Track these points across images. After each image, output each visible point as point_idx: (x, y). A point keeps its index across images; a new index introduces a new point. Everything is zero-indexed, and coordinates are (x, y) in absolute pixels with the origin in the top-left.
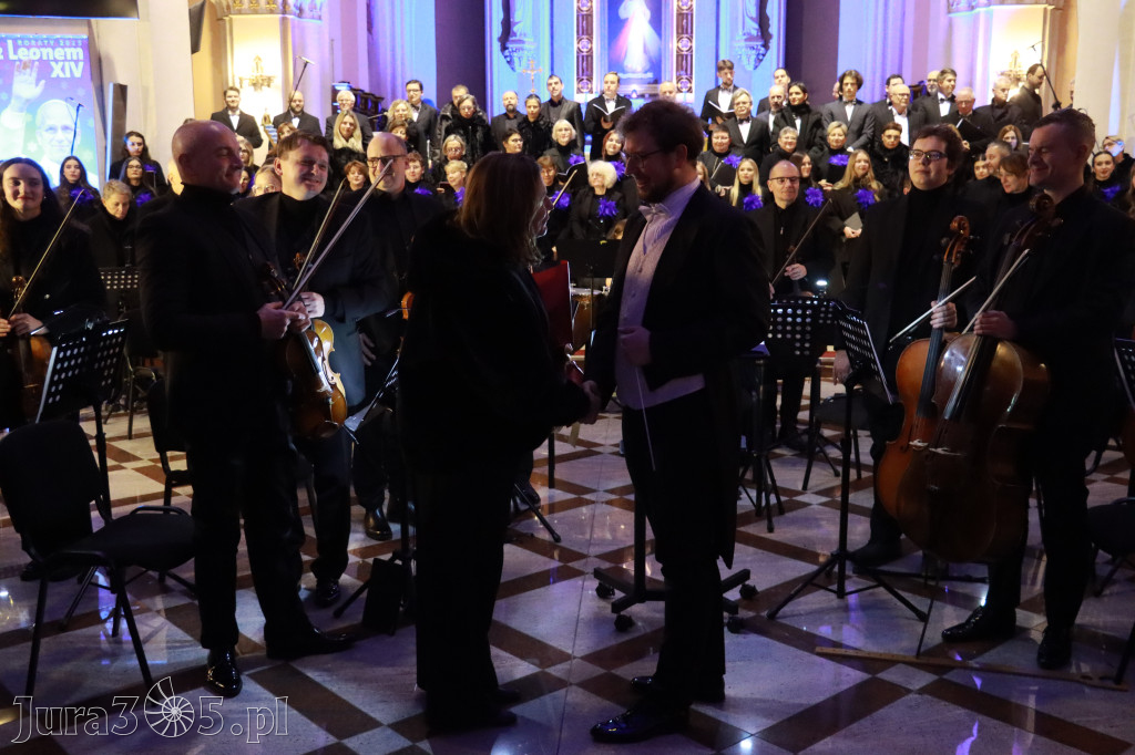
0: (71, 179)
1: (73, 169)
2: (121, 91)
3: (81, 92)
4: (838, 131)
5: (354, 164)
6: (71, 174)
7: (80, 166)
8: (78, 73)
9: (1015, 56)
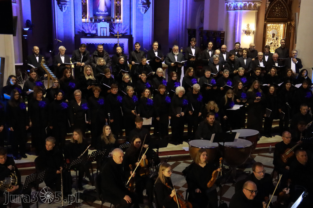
2: (3, 60)
4: (243, 71)
9: (248, 25)
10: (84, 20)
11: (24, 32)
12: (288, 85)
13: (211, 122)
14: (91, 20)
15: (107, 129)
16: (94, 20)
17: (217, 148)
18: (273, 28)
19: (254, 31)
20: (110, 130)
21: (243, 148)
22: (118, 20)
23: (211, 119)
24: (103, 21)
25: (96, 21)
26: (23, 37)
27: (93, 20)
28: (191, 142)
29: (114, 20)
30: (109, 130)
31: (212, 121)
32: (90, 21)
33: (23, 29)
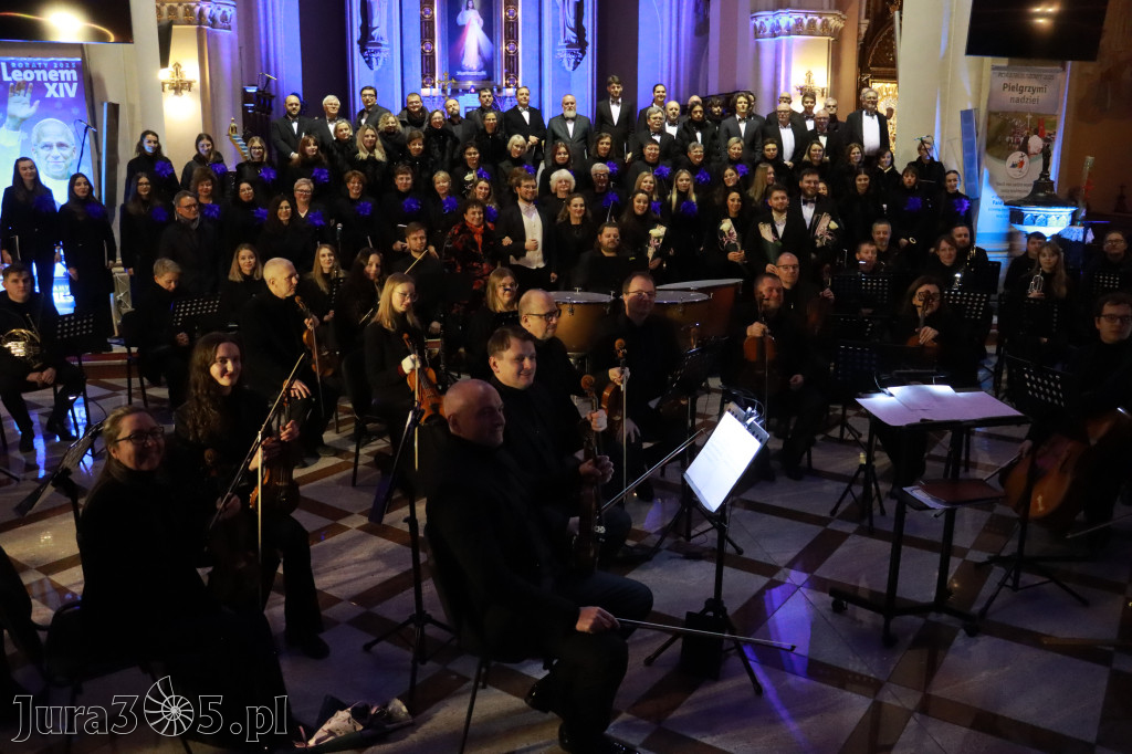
0: (80, 194)
1: (83, 186)
2: (114, 110)
3: (75, 111)
4: (738, 145)
5: (354, 174)
6: (80, 189)
7: (88, 183)
8: (72, 94)
9: (809, 75)
10: (426, 92)
11: (247, 97)
12: (860, 180)
13: (610, 246)
14: (444, 91)
15: (324, 256)
16: (452, 91)
17: (605, 303)
18: (888, 95)
19: (823, 90)
20: (332, 258)
21: (676, 303)
22: (510, 91)
23: (609, 236)
24: (473, 90)
25: (455, 93)
26: (245, 109)
27: (449, 90)
28: (552, 293)
29: (499, 90)
30: (327, 258)
31: (613, 242)
32: (441, 94)
33: (244, 90)
